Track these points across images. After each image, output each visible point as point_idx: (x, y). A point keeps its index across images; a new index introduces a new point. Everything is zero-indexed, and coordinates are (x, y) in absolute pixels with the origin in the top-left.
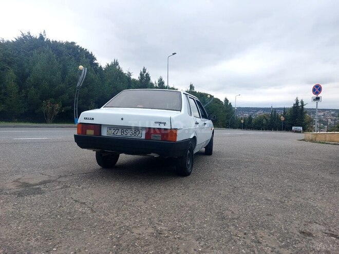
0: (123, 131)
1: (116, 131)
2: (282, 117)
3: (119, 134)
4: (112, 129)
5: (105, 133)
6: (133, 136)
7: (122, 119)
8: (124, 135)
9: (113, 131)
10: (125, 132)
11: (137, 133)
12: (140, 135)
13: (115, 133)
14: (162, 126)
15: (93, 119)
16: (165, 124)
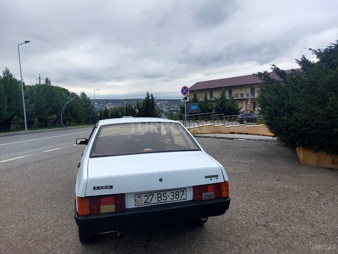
0: (159, 195)
1: (150, 198)
2: (137, 110)
3: (154, 201)
4: (143, 196)
5: (130, 204)
6: (175, 199)
7: (161, 180)
8: (162, 201)
9: (144, 199)
10: (163, 197)
11: (180, 195)
12: (184, 197)
13: (149, 200)
14: (214, 181)
15: (111, 187)
16: (216, 176)
